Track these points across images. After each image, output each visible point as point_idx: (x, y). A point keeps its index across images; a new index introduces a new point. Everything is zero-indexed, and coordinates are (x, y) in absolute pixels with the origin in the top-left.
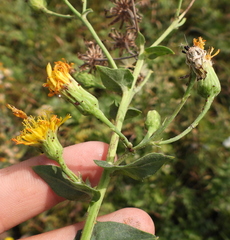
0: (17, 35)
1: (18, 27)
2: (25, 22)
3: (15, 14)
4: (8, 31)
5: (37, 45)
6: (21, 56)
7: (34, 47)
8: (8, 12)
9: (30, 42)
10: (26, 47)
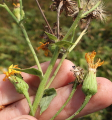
0: (14, 48)
1: (14, 43)
2: (19, 40)
3: (12, 36)
4: (9, 46)
5: (25, 53)
6: (16, 59)
7: (23, 54)
8: (9, 35)
9: (22, 52)
10: (19, 54)
